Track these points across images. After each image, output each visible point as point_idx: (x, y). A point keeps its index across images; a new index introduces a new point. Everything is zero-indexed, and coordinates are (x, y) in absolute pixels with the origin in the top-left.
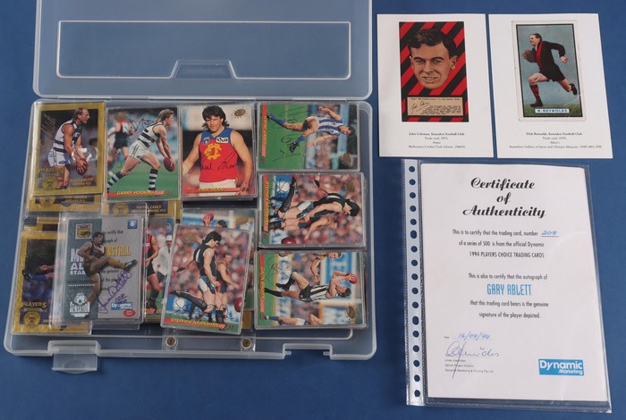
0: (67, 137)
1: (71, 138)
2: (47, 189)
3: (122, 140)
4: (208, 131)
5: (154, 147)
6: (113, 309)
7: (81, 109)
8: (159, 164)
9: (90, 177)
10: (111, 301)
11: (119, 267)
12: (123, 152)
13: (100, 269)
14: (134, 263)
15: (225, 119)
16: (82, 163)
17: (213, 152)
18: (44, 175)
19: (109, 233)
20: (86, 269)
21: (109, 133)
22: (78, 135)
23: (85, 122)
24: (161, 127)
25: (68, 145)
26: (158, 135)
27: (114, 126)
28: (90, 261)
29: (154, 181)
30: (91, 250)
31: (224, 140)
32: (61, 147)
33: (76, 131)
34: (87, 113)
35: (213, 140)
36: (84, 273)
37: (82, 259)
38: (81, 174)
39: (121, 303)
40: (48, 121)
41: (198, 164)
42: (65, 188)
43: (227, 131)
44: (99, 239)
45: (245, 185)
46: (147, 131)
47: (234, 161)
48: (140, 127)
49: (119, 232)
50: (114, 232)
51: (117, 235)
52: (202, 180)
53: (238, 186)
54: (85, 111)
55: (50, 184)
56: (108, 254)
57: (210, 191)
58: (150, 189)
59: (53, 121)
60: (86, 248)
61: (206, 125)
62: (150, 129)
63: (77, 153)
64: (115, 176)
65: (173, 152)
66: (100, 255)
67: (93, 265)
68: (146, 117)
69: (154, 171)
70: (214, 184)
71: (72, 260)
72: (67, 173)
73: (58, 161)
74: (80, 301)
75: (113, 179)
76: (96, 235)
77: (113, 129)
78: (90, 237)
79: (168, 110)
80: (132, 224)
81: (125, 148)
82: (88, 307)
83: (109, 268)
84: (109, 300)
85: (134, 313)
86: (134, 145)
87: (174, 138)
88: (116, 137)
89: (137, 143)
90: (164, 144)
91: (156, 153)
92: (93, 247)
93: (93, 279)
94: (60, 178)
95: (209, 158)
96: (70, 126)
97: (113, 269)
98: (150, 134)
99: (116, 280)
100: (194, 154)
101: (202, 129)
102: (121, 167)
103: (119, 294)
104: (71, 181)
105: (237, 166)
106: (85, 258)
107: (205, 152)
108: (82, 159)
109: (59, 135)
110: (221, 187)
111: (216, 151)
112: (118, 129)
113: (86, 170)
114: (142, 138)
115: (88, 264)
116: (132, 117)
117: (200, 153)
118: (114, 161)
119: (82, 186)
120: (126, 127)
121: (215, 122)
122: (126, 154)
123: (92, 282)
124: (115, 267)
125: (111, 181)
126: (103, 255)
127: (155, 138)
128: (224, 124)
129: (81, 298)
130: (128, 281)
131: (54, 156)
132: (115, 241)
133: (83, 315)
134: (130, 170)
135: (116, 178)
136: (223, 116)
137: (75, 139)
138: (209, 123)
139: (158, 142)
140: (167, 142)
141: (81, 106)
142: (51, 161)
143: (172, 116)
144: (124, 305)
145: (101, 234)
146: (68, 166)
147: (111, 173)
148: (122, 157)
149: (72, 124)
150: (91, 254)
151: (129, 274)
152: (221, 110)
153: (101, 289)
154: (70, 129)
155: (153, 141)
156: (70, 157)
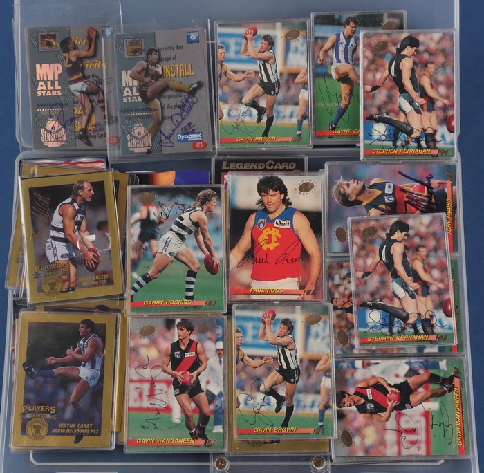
0: (67, 222)
1: (73, 223)
2: (49, 293)
3: (149, 229)
4: (265, 211)
5: (191, 240)
6: (180, 141)
7: (81, 182)
8: (198, 264)
9: (104, 273)
10: (177, 131)
11: (182, 91)
12: (150, 247)
13: (160, 93)
14: (200, 85)
15: (286, 195)
16: (91, 254)
17: (269, 241)
18: (42, 274)
19: (166, 49)
20: (143, 93)
21: (132, 220)
22: (81, 218)
23: (89, 200)
24: (200, 214)
25: (71, 232)
26: (196, 224)
27: (140, 211)
28: (146, 85)
29: (192, 286)
30: (146, 71)
31: (285, 224)
32: (61, 235)
33: (78, 212)
34: (91, 188)
35: (270, 223)
36: (140, 99)
37: (136, 83)
38: (92, 269)
39: (188, 134)
40: (39, 202)
41: (250, 255)
42: (73, 289)
43: (289, 213)
44: (154, 57)
45: (310, 287)
46: (182, 219)
47: (297, 253)
48: (173, 213)
49: (177, 47)
50: (171, 48)
51: (176, 52)
52: (255, 277)
53: (301, 287)
54: (86, 185)
55: (52, 286)
56: (168, 74)
57: (265, 292)
58: (187, 298)
59: (46, 201)
60: (140, 69)
61: (261, 202)
62: (186, 215)
63: (83, 242)
64: (140, 279)
65: (217, 249)
66: (157, 76)
67: (150, 90)
68: (181, 200)
69: (192, 274)
70: (270, 283)
71: (124, 85)
72: (73, 270)
73: (59, 255)
74: (139, 134)
75: (138, 283)
76: (150, 52)
77: (137, 216)
78: (143, 55)
79: (209, 191)
80: (193, 37)
81: (153, 242)
82: (149, 140)
83: (170, 93)
84: (174, 130)
85: (205, 145)
86: (165, 237)
87: (218, 229)
88: (142, 227)
89: (169, 234)
90: (204, 237)
91: (195, 248)
92: (147, 67)
93: (152, 106)
94: (65, 278)
95: (265, 247)
96: (69, 206)
97: (175, 93)
98: (186, 222)
99: (179, 107)
100: (245, 242)
101: (256, 207)
102: (148, 267)
103: (185, 123)
104: (80, 280)
105: (300, 261)
106: (140, 81)
107: (260, 239)
108: (89, 250)
109: (57, 219)
110: (279, 288)
111: (274, 239)
112: (144, 215)
113: (97, 264)
114: (176, 228)
115: (144, 89)
116: (163, 199)
117: (253, 241)
118: (139, 259)
119: (95, 286)
120: (155, 213)
121: (274, 198)
122: (155, 250)
123: (151, 110)
124: (178, 90)
125: (136, 285)
126: (161, 76)
127: (193, 229)
128: (286, 202)
129: (139, 129)
130: (195, 108)
131: (54, 249)
132: (174, 59)
133: (145, 150)
134: (160, 271)
135: (143, 282)
136: (283, 190)
137: (78, 224)
138: (265, 200)
139: (196, 234)
140: (208, 235)
141: (81, 178)
142: (49, 254)
143: (214, 199)
144: (192, 136)
145: (156, 51)
146: (73, 260)
147: (135, 275)
148: (149, 254)
149: (72, 203)
150: (146, 76)
151: (195, 99)
152: (281, 182)
153: (163, 118)
154: (70, 210)
155: (190, 232)
156: (75, 247)
